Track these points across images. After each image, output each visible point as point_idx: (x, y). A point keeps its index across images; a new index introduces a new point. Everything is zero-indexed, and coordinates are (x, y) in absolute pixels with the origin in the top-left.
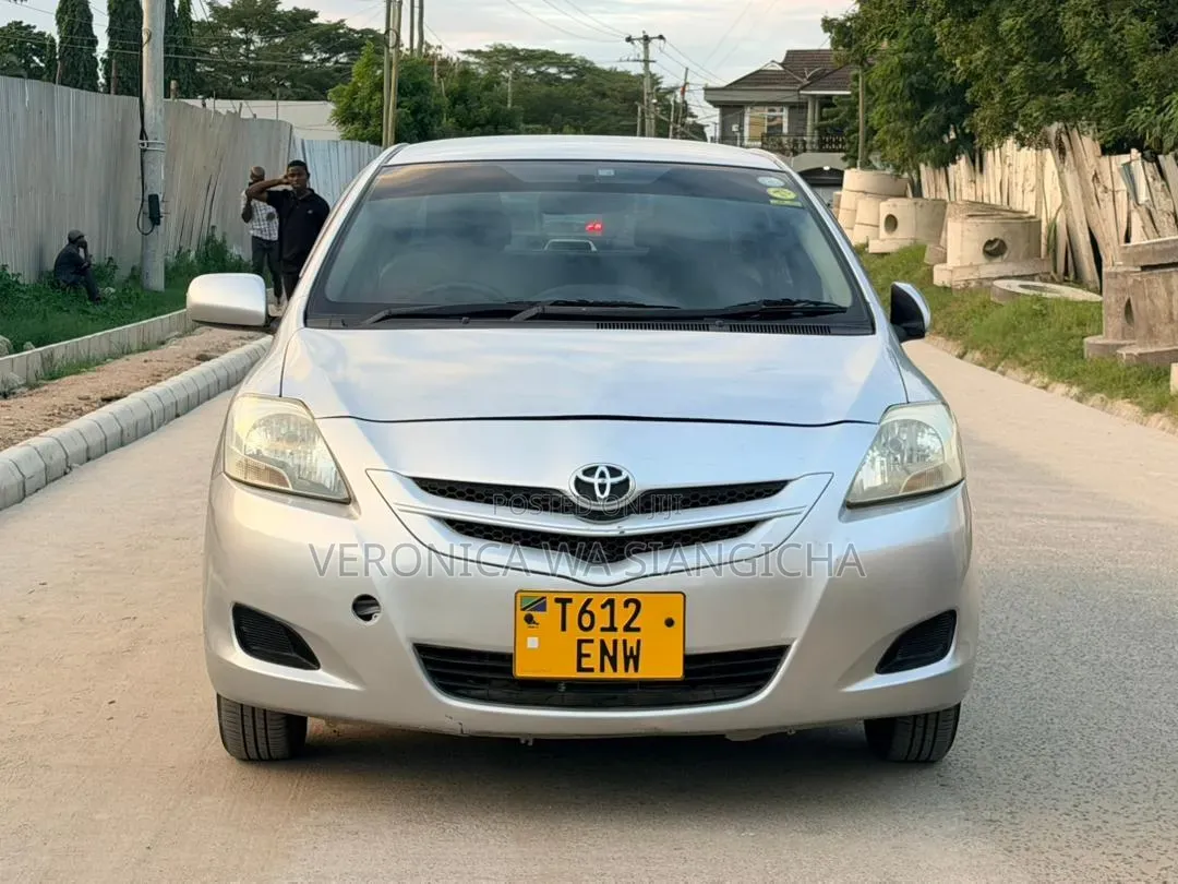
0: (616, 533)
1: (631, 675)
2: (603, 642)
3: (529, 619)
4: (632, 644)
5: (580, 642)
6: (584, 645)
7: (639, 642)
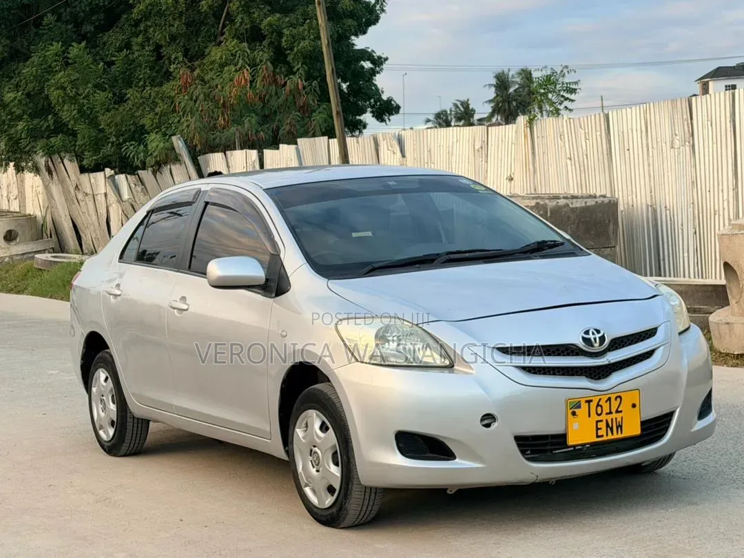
0: (607, 363)
1: (620, 436)
2: (607, 421)
3: (574, 414)
4: (619, 419)
5: (597, 422)
6: (599, 424)
7: (622, 418)
